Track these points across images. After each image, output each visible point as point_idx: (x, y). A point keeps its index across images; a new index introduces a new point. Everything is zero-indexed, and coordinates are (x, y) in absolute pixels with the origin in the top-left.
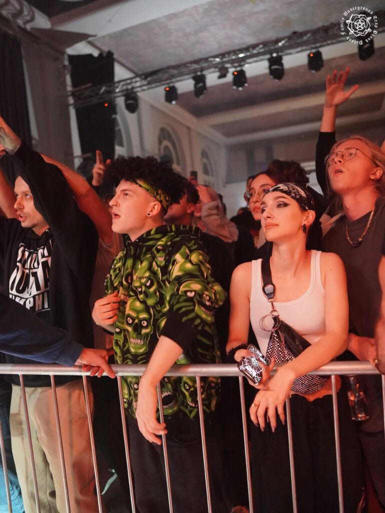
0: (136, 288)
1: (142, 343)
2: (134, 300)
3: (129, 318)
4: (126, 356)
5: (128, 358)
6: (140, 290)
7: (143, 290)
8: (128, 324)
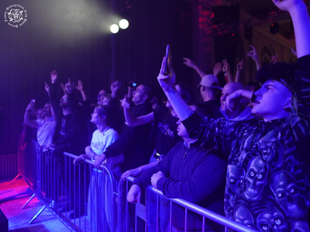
0: (262, 150)
1: (256, 192)
2: (259, 159)
3: (252, 172)
4: (238, 201)
5: (239, 203)
6: (265, 151)
7: (268, 151)
8: (250, 177)
